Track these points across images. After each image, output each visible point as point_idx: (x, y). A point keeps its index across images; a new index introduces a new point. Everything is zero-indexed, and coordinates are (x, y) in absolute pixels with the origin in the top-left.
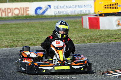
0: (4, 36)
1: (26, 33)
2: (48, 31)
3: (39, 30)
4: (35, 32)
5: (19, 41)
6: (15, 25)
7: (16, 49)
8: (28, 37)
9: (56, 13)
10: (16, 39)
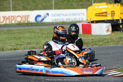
0: (8, 40)
1: (28, 38)
2: (47, 36)
3: (39, 35)
4: (35, 37)
5: (22, 44)
6: (17, 31)
7: (19, 52)
8: (29, 41)
9: (54, 20)
10: (19, 43)
